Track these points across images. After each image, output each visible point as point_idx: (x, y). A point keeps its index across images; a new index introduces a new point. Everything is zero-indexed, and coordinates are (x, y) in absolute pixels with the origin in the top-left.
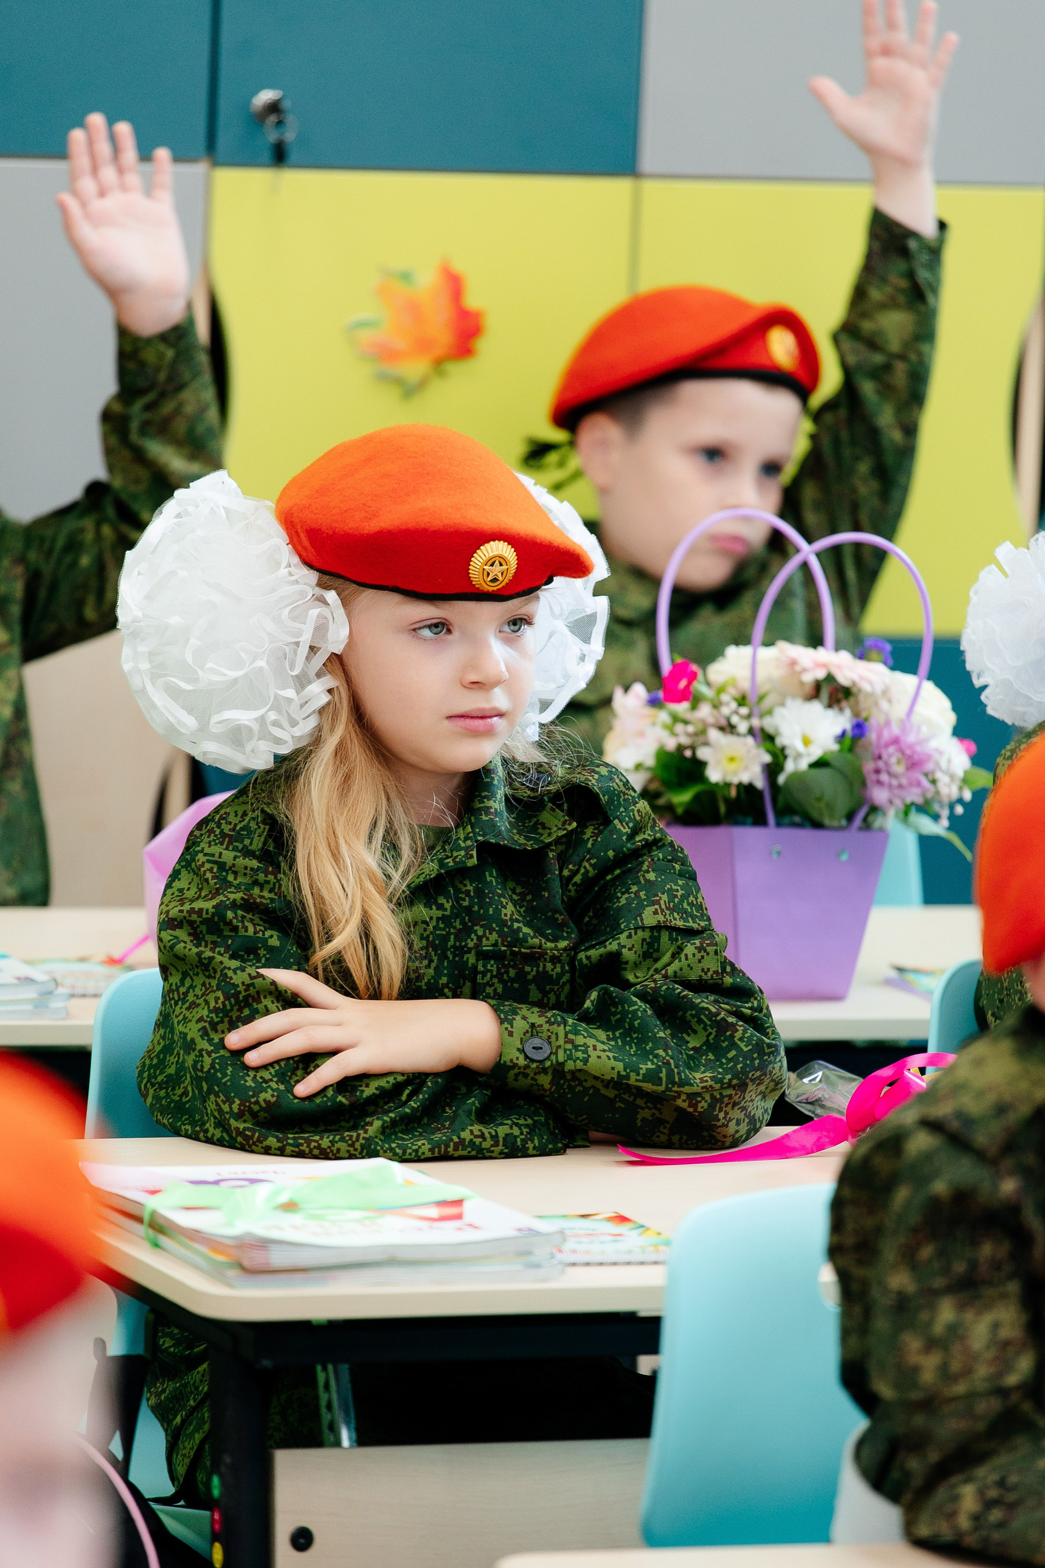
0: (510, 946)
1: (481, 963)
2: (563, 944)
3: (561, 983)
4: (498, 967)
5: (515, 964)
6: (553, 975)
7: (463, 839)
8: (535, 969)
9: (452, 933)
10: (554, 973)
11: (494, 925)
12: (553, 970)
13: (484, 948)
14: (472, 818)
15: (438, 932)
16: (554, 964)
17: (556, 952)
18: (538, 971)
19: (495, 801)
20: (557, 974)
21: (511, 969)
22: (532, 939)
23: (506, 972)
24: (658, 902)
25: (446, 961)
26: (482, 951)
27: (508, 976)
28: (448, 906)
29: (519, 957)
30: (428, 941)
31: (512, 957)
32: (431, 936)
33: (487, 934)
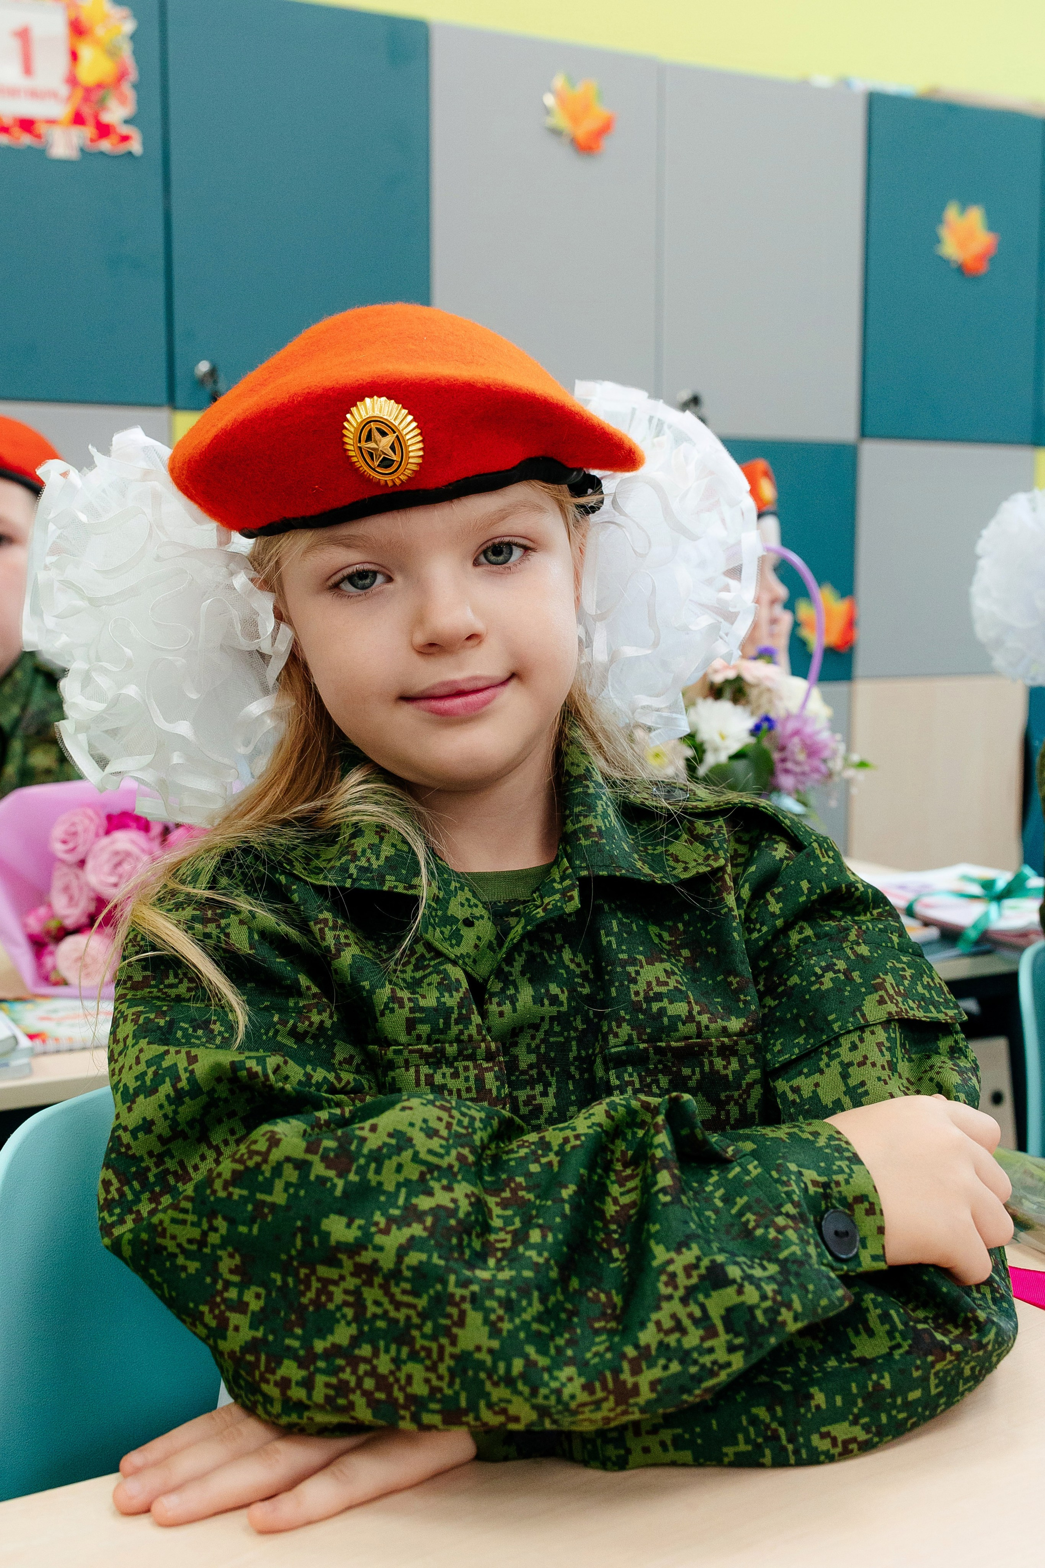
0: (652, 1040)
1: (612, 1074)
2: (735, 1024)
3: (744, 1086)
4: (639, 1075)
5: (665, 1066)
6: (727, 1075)
7: (558, 880)
8: (697, 1070)
9: (573, 1038)
10: (729, 1072)
11: (622, 1013)
12: (725, 1067)
13: (613, 1050)
14: (568, 848)
15: (552, 1040)
16: (726, 1058)
17: (726, 1040)
18: (702, 1072)
19: (595, 817)
20: (733, 1072)
21: (660, 1076)
22: (684, 1024)
23: (653, 1081)
24: (881, 986)
25: (570, 1082)
26: (610, 1054)
27: (658, 1087)
28: (563, 997)
29: (669, 1055)
30: (539, 1055)
31: (658, 1057)
32: (543, 1046)
33: (615, 1028)
